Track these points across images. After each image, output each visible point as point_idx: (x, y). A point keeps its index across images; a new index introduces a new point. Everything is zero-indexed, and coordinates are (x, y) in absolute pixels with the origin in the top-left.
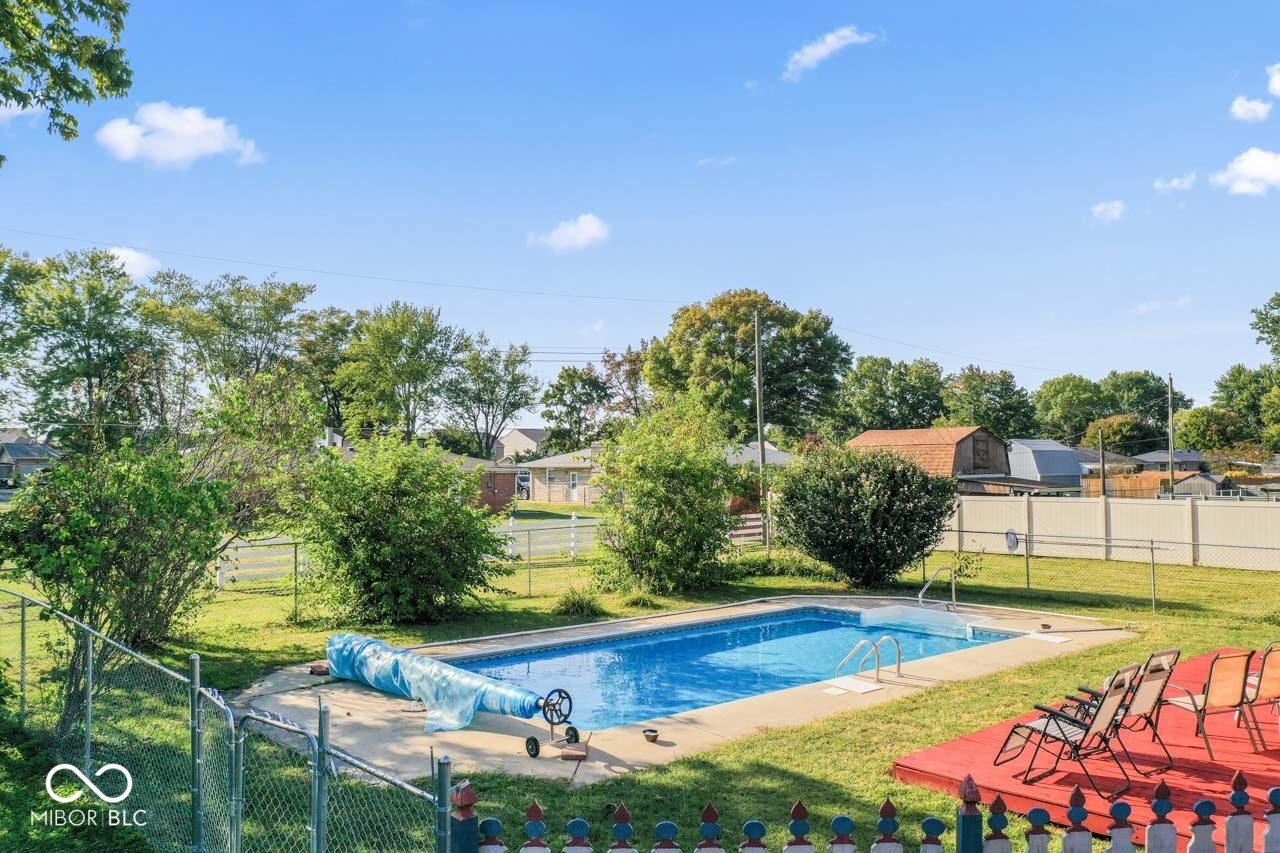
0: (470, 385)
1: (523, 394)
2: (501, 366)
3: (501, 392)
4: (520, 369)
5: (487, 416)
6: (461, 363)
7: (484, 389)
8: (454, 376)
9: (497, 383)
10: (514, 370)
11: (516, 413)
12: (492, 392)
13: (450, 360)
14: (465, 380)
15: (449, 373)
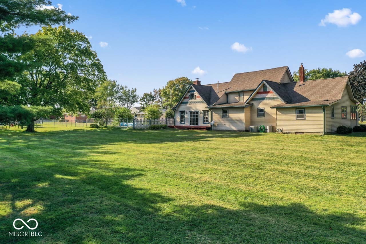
0: (124, 97)
1: (135, 99)
2: (130, 93)
3: (131, 99)
4: (135, 94)
5: (127, 104)
6: (121, 92)
7: (127, 98)
8: (120, 95)
9: (129, 97)
10: (133, 94)
11: (134, 103)
12: (129, 99)
13: (119, 92)
14: (122, 96)
15: (119, 95)
